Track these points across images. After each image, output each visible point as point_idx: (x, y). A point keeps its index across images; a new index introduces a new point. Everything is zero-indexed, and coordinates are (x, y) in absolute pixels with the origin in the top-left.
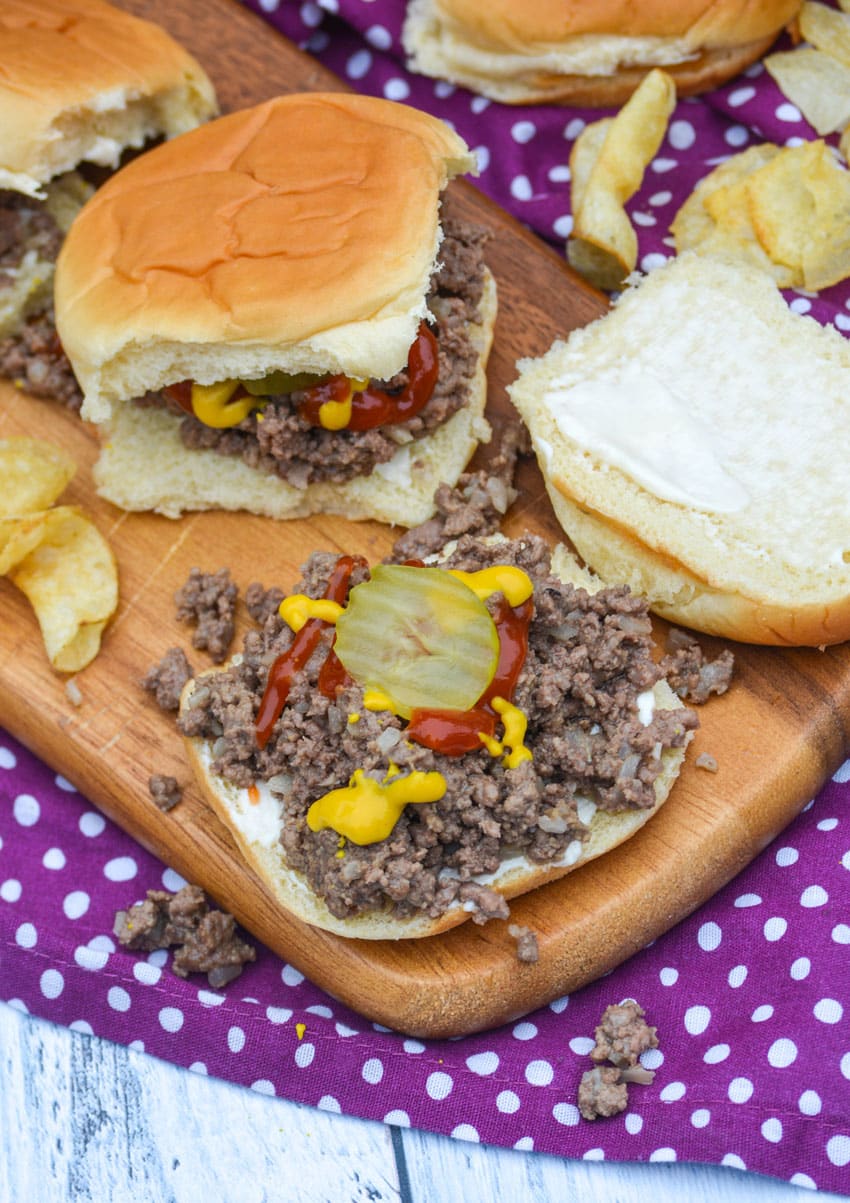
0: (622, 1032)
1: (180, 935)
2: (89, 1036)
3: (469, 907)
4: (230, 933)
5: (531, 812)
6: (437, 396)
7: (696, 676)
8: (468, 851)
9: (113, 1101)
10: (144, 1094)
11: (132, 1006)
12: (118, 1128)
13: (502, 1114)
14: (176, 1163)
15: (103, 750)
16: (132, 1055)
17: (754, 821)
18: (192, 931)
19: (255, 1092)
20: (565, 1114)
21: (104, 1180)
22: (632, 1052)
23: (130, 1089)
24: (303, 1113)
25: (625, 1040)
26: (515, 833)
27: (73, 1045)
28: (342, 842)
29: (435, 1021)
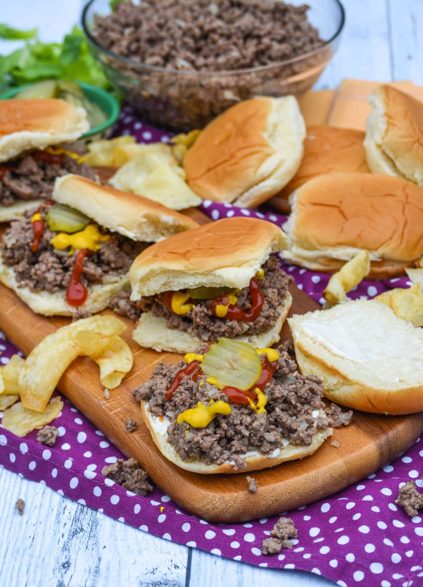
0: (284, 526)
1: (126, 476)
2: (84, 506)
3: (233, 463)
4: (145, 478)
5: (262, 429)
6: (261, 316)
7: (337, 416)
8: (236, 441)
9: (87, 526)
10: (99, 526)
11: (102, 495)
12: (86, 534)
13: (232, 548)
14: (105, 547)
15: (113, 412)
16: (98, 514)
17: (350, 466)
18: (130, 474)
19: (141, 530)
20: (256, 552)
21: (76, 549)
22: (286, 533)
23: (94, 524)
24: (157, 540)
25: (285, 529)
26: (255, 438)
27: (78, 508)
28: (188, 427)
29: (213, 510)
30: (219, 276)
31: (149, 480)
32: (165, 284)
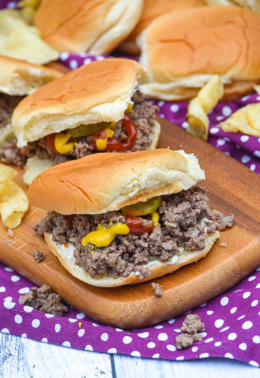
0: (192, 322)
1: (42, 301)
2: (8, 334)
3: (138, 273)
4: (58, 301)
5: (159, 240)
6: (137, 144)
7: (221, 220)
8: (137, 254)
9: (14, 351)
10: (25, 349)
11: (23, 321)
12: (15, 358)
13: (149, 348)
14: (34, 366)
15: (19, 248)
16: (22, 339)
17: (240, 262)
18: (45, 299)
19: (64, 346)
20: (171, 348)
21: (8, 372)
22: (195, 328)
23: (20, 348)
24: (80, 352)
25: (193, 324)
26: (154, 249)
27: (2, 337)
28: (93, 247)
29: (126, 317)
30: (96, 113)
31: (63, 301)
32: (47, 129)
